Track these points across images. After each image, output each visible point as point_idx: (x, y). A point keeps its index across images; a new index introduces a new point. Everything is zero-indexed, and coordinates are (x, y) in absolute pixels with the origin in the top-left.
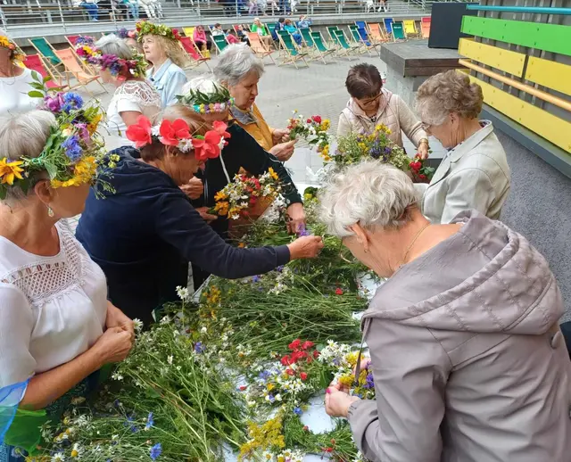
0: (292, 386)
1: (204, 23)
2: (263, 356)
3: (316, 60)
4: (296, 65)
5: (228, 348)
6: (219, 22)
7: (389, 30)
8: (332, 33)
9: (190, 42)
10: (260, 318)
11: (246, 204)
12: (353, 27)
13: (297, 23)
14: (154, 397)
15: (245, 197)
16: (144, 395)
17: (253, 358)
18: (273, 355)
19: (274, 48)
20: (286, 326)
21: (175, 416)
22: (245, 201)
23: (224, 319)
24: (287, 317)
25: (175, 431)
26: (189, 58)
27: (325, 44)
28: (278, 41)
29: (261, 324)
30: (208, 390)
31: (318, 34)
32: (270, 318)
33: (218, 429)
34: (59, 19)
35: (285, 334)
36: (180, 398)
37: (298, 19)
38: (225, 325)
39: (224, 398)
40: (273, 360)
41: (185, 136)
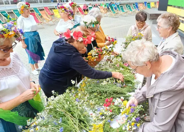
0: (107, 113)
1: (86, 3)
2: (98, 104)
3: (121, 15)
4: (114, 16)
5: (87, 101)
6: (91, 3)
7: (146, 6)
8: (127, 6)
9: (81, 9)
10: (97, 92)
11: (97, 57)
12: (134, 4)
13: (115, 3)
14: (62, 114)
15: (97, 54)
16: (60, 114)
17: (95, 105)
18: (101, 104)
19: (108, 11)
20: (106, 95)
21: (68, 120)
22: (97, 55)
23: (86, 92)
24: (106, 92)
25: (69, 125)
26: (81, 14)
27: (124, 10)
28: (109, 9)
29: (98, 94)
30: (80, 113)
31: (122, 7)
32: (101, 92)
33: (82, 126)
34: (42, 2)
35: (105, 98)
36: (71, 115)
37: (116, 2)
38: (86, 94)
39: (85, 116)
40: (101, 106)
41: (80, 37)
